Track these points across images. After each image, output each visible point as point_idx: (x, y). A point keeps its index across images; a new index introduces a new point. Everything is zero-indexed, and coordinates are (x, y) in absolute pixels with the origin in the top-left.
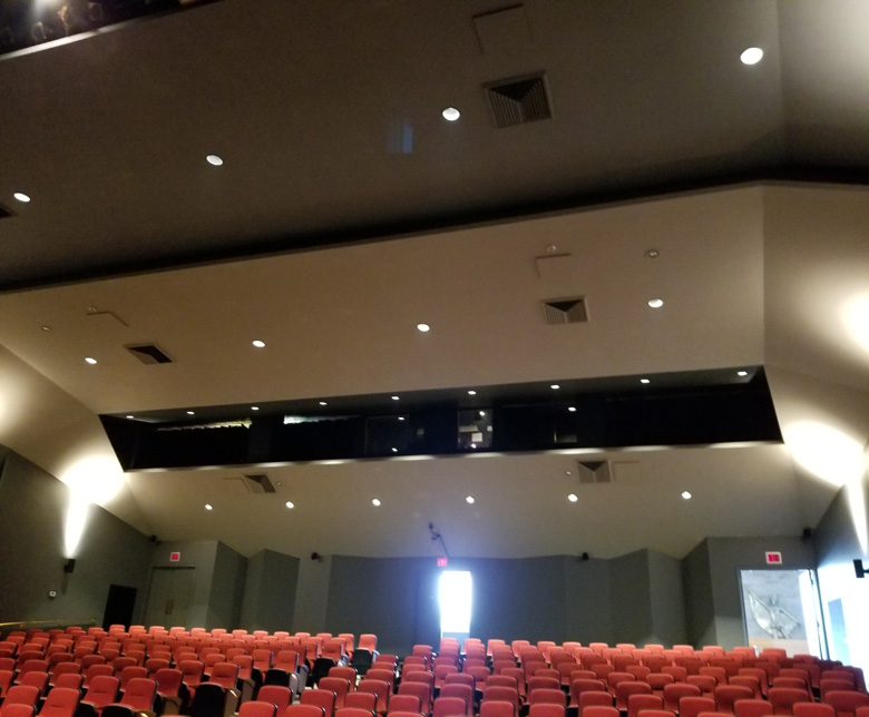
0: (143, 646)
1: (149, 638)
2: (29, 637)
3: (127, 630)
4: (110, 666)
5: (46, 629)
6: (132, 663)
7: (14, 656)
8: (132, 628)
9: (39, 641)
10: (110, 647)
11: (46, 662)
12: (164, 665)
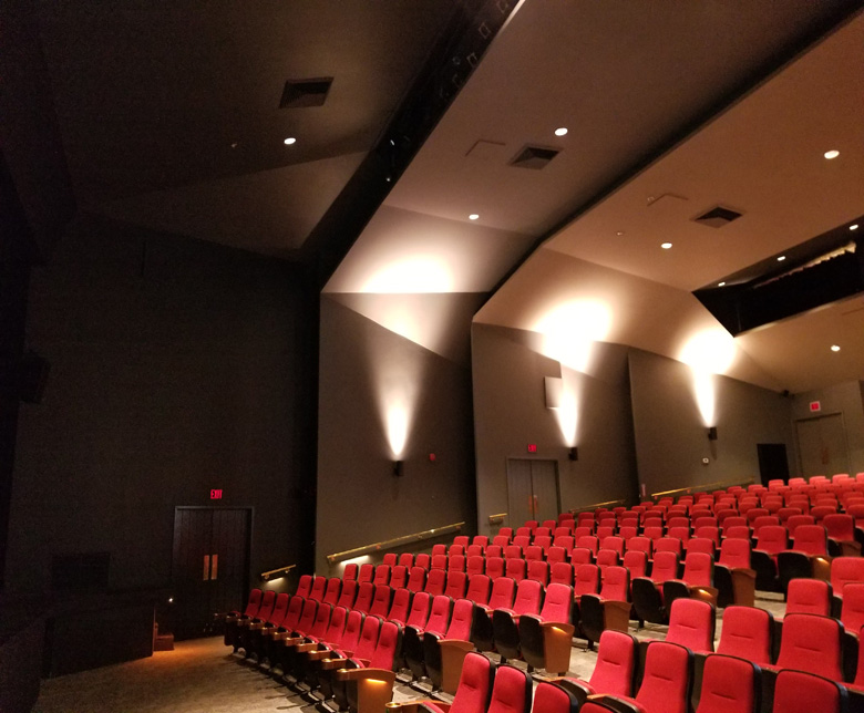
0: (805, 496)
1: (810, 488)
2: (695, 500)
3: (786, 483)
4: (775, 517)
5: (710, 492)
6: (797, 513)
7: (687, 515)
8: (790, 481)
9: (705, 502)
10: (773, 501)
11: (715, 519)
12: (832, 511)
